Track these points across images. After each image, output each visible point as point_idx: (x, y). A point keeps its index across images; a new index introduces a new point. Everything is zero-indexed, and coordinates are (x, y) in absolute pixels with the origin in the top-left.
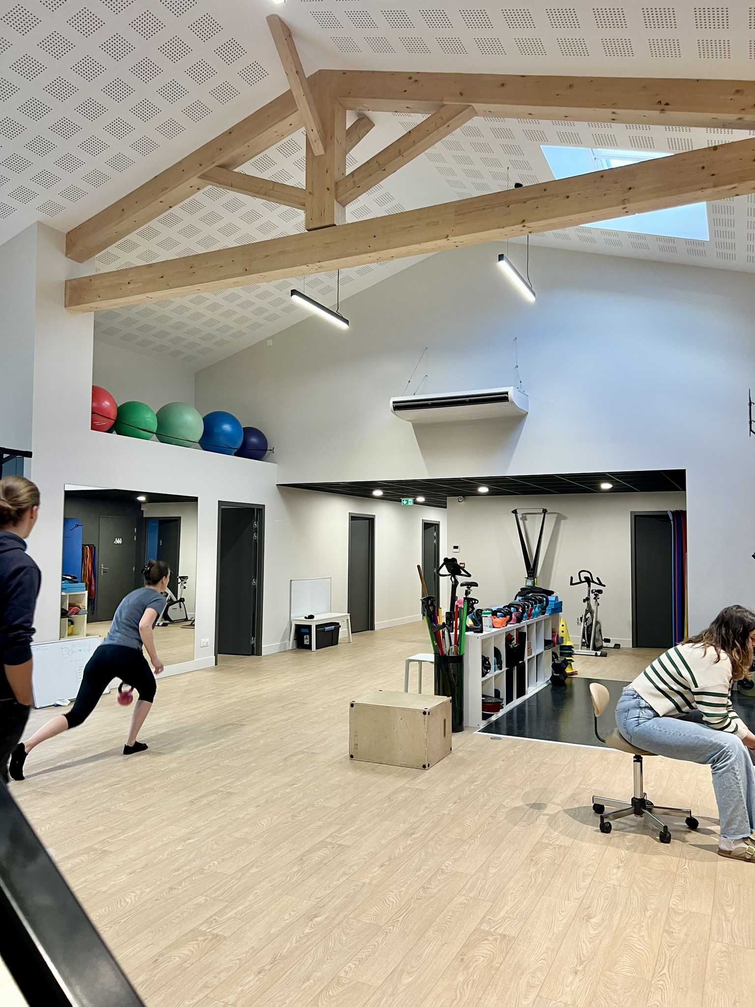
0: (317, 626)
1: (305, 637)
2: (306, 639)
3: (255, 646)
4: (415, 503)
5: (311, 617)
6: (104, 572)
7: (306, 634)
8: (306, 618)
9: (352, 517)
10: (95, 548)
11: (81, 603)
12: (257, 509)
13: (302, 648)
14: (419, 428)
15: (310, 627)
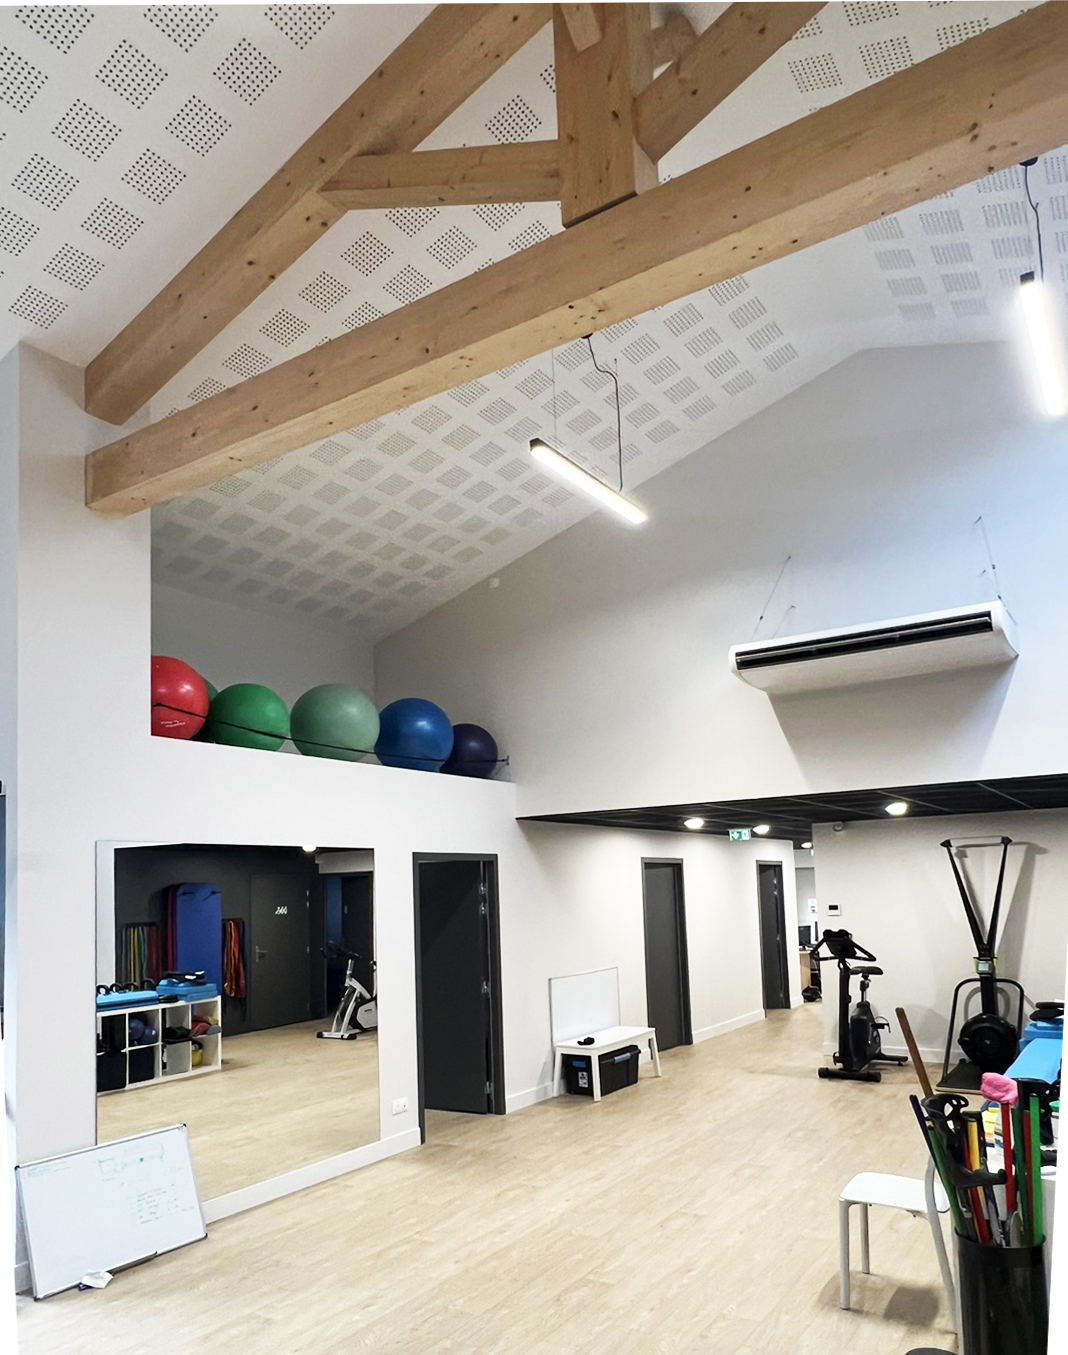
0: (601, 1058)
1: (580, 1074)
2: (583, 1078)
3: (493, 1097)
4: (754, 835)
5: (589, 1041)
6: (260, 958)
7: (582, 1070)
8: (580, 1043)
9: (646, 863)
10: (243, 922)
11: (211, 1015)
12: (484, 862)
13: (576, 1093)
14: (782, 701)
15: (588, 1059)
